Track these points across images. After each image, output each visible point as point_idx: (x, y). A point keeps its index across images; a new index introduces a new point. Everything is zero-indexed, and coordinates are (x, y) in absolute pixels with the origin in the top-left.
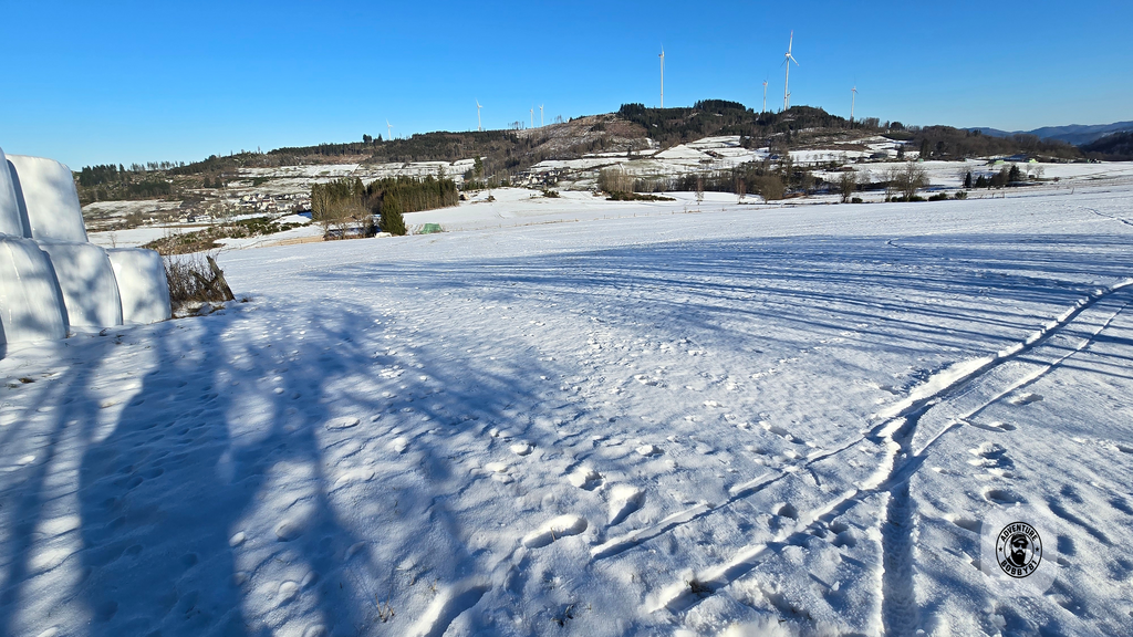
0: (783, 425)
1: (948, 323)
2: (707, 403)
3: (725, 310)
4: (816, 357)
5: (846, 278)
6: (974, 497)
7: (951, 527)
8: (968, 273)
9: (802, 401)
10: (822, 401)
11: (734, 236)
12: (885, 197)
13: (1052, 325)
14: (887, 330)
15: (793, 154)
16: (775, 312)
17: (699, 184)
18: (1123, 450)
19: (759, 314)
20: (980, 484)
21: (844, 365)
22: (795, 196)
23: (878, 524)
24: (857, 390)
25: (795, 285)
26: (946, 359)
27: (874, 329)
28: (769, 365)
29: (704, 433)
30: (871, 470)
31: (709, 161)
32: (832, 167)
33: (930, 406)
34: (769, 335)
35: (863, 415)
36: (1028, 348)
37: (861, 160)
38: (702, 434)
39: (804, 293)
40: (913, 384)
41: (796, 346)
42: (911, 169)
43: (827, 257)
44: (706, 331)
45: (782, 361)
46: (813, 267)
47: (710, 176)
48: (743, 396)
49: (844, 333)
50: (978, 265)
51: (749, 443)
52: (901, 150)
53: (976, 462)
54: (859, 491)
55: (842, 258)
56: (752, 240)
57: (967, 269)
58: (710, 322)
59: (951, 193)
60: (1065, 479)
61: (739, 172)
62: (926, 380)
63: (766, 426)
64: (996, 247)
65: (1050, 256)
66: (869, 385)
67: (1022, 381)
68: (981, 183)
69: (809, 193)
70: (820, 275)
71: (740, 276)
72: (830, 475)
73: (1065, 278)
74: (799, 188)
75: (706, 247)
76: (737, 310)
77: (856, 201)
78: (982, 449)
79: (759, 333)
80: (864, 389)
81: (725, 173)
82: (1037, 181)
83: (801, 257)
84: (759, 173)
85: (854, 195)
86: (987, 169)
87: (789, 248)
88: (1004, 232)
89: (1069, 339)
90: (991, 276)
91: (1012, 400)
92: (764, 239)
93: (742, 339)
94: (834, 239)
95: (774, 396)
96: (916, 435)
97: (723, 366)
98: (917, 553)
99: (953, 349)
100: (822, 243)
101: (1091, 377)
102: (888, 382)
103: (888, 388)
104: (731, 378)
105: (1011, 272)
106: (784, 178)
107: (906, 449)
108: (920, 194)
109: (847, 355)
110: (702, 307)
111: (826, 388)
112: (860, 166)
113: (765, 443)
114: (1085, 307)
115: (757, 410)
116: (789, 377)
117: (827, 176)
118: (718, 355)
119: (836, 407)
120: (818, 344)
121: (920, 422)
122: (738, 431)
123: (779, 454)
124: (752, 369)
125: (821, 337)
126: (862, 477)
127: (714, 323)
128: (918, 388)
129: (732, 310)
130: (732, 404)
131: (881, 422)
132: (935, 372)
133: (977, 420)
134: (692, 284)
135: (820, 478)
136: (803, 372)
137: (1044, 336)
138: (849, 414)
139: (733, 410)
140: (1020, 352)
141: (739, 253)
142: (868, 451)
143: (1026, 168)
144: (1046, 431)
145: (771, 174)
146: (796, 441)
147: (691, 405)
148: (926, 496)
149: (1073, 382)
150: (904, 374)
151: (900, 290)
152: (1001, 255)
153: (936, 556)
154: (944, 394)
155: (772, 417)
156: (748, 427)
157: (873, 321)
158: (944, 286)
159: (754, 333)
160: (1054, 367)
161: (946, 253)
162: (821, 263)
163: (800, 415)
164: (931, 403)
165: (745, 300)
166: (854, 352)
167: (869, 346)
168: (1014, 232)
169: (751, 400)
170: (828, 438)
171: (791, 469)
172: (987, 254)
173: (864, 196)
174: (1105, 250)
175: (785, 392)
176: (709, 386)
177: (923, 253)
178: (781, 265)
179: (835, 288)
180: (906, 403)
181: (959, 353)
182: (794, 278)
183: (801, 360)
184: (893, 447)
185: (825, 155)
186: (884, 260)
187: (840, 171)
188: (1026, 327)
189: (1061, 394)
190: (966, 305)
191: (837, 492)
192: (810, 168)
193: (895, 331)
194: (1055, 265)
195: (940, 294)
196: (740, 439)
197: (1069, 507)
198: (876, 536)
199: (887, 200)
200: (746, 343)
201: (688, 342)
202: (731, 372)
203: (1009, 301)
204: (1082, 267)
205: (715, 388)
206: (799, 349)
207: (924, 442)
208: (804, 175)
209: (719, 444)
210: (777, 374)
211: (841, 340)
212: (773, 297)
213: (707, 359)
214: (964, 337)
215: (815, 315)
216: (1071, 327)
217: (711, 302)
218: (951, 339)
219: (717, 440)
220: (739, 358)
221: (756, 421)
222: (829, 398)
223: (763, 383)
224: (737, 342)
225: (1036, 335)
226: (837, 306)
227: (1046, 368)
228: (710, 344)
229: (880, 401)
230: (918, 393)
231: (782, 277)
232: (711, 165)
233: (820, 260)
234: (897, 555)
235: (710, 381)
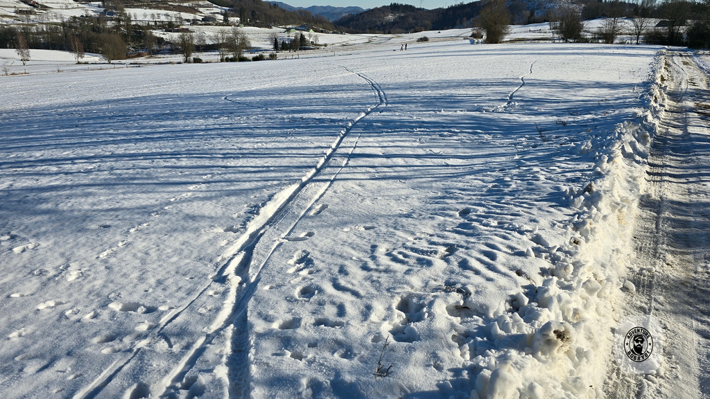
0: (135, 298)
1: (270, 162)
2: (41, 307)
3: (63, 187)
4: (167, 217)
5: (190, 134)
6: (290, 300)
7: (276, 333)
8: (281, 119)
9: (155, 266)
10: (175, 259)
11: (74, 100)
12: (219, 57)
13: (329, 151)
14: (226, 177)
15: (130, 11)
16: (123, 179)
17: (20, 40)
18: (367, 228)
19: (106, 184)
20: (294, 287)
21: (193, 218)
22: (140, 55)
23: (224, 360)
24: (205, 238)
25: (143, 148)
26: (269, 192)
27: (217, 178)
28: (118, 238)
29: (37, 346)
30: (218, 310)
31: (29, 13)
32: (170, 27)
33: (262, 235)
34: (117, 206)
35: (211, 261)
36: (318, 171)
37: (194, 22)
38: (33, 349)
39: (153, 154)
40: (248, 219)
41: (146, 211)
42: (236, 33)
43: (174, 115)
44: (38, 218)
45: (132, 231)
46: (161, 126)
47: (34, 29)
48: (90, 282)
49: (191, 187)
50: (287, 112)
51: (95, 334)
52: (226, 15)
53: (291, 271)
54: (208, 336)
55: (187, 116)
56: (96, 103)
57: (280, 116)
58: (44, 206)
59: (267, 55)
60: (340, 261)
61: (71, 27)
62: (258, 214)
63: (116, 307)
64: (297, 97)
65: (325, 101)
66: (215, 230)
67: (316, 197)
68: (285, 47)
69: (153, 53)
70: (169, 135)
71: (81, 145)
72: (182, 333)
73: (334, 116)
74: (142, 47)
75: (38, 116)
76: (78, 186)
77: (197, 61)
78: (295, 259)
79: (106, 206)
80: (211, 236)
81: (53, 28)
82: (316, 46)
83: (149, 118)
84: (94, 29)
85: (194, 55)
86: (286, 35)
87: (136, 110)
88: (300, 85)
89: (339, 159)
90: (294, 120)
91: (312, 213)
92: (108, 102)
93: (86, 217)
94: (179, 97)
95: (124, 271)
96: (252, 263)
97: (62, 255)
98: (254, 369)
99: (275, 182)
100: (170, 102)
101: (350, 184)
102: (230, 223)
103: (230, 229)
104: (74, 266)
105: (306, 116)
106: (124, 36)
107: (245, 279)
108: (246, 55)
109: (196, 208)
110: (31, 189)
111: (177, 245)
112: (194, 28)
113: (114, 327)
114: (345, 135)
115: (106, 292)
116: (140, 245)
117: (167, 36)
118: (55, 243)
119: (187, 261)
120: (169, 203)
121: (255, 251)
122: (83, 326)
123: (130, 333)
124: (99, 249)
125: (171, 195)
126: (210, 321)
127: (49, 206)
128: (252, 222)
129: (71, 187)
130: (75, 295)
131: (225, 262)
132: (264, 205)
133: (293, 235)
134: (18, 163)
135: (172, 340)
136: (154, 236)
137: (327, 160)
138: (199, 264)
139: (77, 302)
140: (315, 175)
141: (79, 120)
142: (216, 293)
143: (310, 35)
144: (331, 230)
145: (109, 31)
146: (150, 310)
147: (18, 316)
148: (260, 315)
149: (342, 190)
150: (242, 213)
151: (235, 140)
152: (300, 103)
153: (267, 364)
154: (271, 222)
155: (123, 294)
156: (95, 316)
157: (215, 171)
158: (265, 131)
159: (99, 207)
160: (332, 181)
161: (266, 104)
162: (169, 123)
163: (152, 281)
164: (262, 232)
165: (88, 172)
166: (201, 203)
167: (214, 194)
168: (306, 85)
169: (98, 283)
170: (181, 294)
171: (142, 344)
172: (291, 103)
173: (203, 56)
174: (351, 95)
175: (137, 263)
176: (44, 285)
177: (251, 105)
178: (128, 128)
179: (182, 145)
180: (244, 238)
181: (278, 185)
182: (142, 140)
183: (152, 224)
184: (235, 280)
185: (163, 15)
186: (222, 114)
187: (177, 31)
188: (316, 155)
189: (337, 200)
190: (281, 145)
191: (188, 347)
192: (149, 27)
193: (233, 176)
194: (329, 108)
195: (263, 139)
196: (85, 334)
197: (342, 282)
198: (222, 372)
199: (222, 60)
200: (91, 220)
201: (13, 237)
202: (73, 259)
203: (305, 138)
204: (341, 108)
205: (52, 284)
206: (149, 214)
207: (258, 267)
208: (145, 34)
209: (57, 352)
210: (127, 245)
211: (189, 194)
212: (119, 164)
213: (41, 251)
214: (281, 171)
215: (163, 175)
216: (339, 151)
217: (44, 181)
218: (273, 175)
219: (55, 347)
220: (82, 239)
221: (104, 305)
222: (180, 254)
223: (113, 260)
224: (78, 223)
225: (322, 161)
226: (184, 162)
227: (328, 183)
228: (44, 233)
229: (223, 243)
230: (252, 227)
231: (129, 141)
232: (32, 17)
233: (168, 119)
234: (240, 380)
235: (44, 278)
